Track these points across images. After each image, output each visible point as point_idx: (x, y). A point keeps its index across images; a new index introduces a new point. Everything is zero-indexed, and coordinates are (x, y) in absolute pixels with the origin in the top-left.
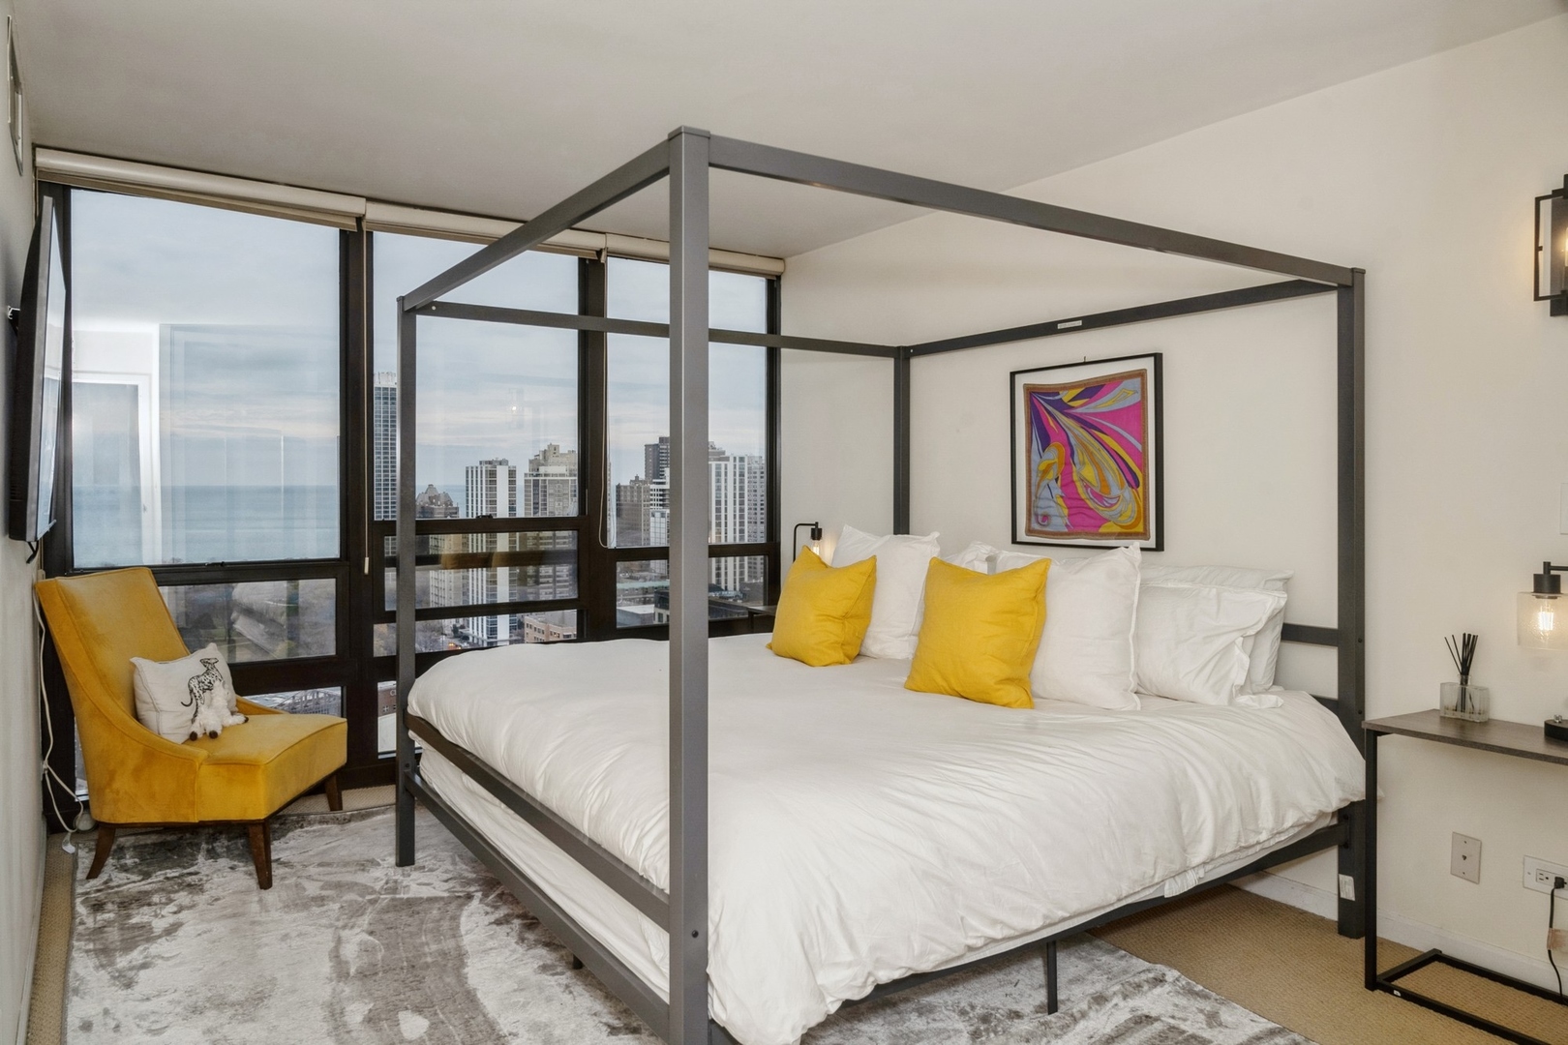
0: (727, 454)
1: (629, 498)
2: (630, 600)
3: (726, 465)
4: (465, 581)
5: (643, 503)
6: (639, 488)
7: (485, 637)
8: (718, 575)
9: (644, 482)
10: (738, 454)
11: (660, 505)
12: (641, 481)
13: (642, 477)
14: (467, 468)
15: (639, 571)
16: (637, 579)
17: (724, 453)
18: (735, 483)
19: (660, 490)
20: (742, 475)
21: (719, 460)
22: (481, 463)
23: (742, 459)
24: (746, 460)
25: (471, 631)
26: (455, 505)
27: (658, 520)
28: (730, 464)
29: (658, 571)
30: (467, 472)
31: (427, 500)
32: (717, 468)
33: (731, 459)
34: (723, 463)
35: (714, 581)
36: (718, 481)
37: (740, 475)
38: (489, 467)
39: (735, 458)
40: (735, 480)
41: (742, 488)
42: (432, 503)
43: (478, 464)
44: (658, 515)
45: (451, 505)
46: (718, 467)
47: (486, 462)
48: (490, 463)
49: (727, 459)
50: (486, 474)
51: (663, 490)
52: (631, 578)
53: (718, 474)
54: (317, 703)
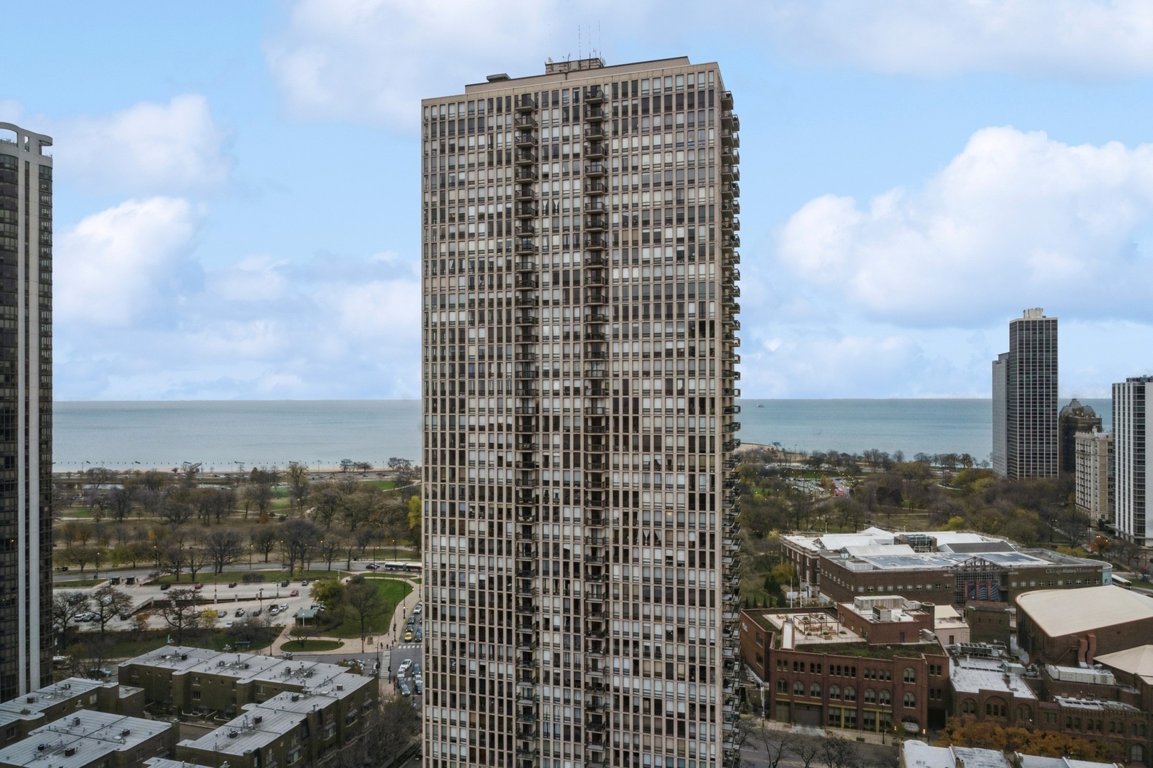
4: (1111, 483)
7: (1132, 533)
14: (1114, 385)
22: (1128, 380)
25: (1117, 527)
26: (1098, 416)
30: (1114, 388)
31: (1070, 411)
38: (1137, 384)
42: (1076, 414)
43: (1125, 381)
45: (1094, 416)
47: (1134, 380)
48: (1138, 380)
50: (1134, 390)
54: (984, 570)
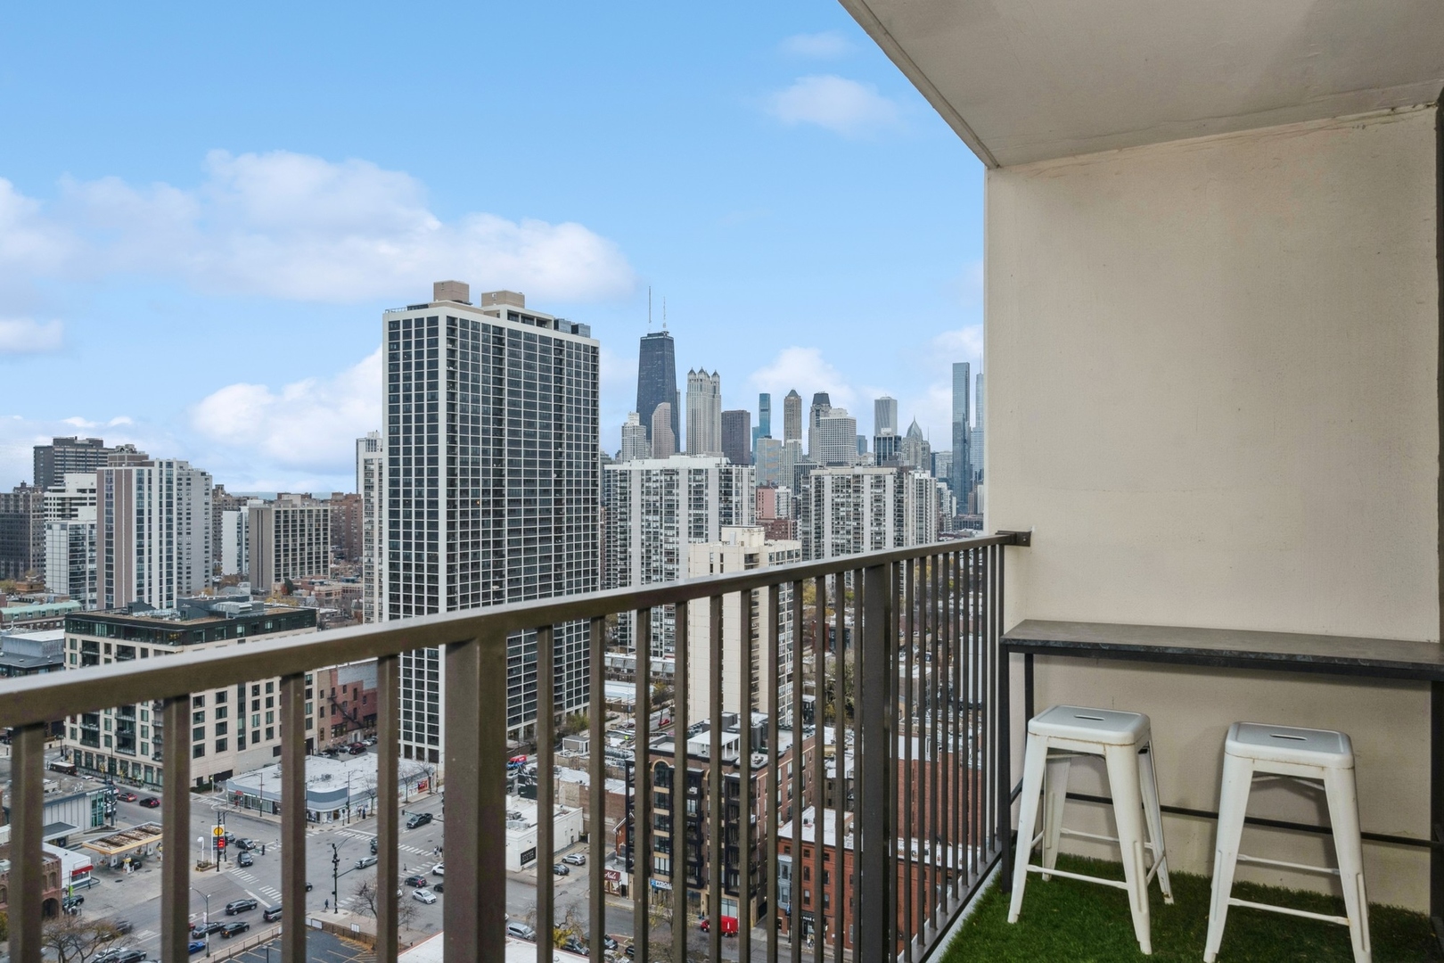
0: (151, 459)
1: (12, 508)
2: (21, 626)
3: (150, 471)
5: (32, 514)
6: (27, 496)
8: (140, 592)
9: (33, 490)
10: (164, 459)
11: (58, 516)
12: (30, 489)
13: (30, 483)
15: (28, 592)
16: (30, 601)
17: (147, 457)
18: (161, 490)
19: (58, 499)
20: (169, 482)
21: (142, 464)
23: (170, 465)
24: (175, 466)
27: (56, 533)
28: (155, 470)
29: (56, 591)
32: (138, 474)
33: (157, 464)
34: (146, 469)
35: (135, 599)
36: (140, 488)
37: (167, 482)
39: (161, 464)
40: (161, 487)
41: (169, 496)
44: (57, 527)
46: (140, 473)
49: (152, 464)
51: (63, 499)
52: (21, 600)
53: (140, 481)
